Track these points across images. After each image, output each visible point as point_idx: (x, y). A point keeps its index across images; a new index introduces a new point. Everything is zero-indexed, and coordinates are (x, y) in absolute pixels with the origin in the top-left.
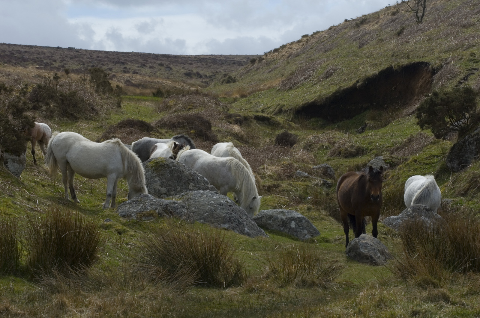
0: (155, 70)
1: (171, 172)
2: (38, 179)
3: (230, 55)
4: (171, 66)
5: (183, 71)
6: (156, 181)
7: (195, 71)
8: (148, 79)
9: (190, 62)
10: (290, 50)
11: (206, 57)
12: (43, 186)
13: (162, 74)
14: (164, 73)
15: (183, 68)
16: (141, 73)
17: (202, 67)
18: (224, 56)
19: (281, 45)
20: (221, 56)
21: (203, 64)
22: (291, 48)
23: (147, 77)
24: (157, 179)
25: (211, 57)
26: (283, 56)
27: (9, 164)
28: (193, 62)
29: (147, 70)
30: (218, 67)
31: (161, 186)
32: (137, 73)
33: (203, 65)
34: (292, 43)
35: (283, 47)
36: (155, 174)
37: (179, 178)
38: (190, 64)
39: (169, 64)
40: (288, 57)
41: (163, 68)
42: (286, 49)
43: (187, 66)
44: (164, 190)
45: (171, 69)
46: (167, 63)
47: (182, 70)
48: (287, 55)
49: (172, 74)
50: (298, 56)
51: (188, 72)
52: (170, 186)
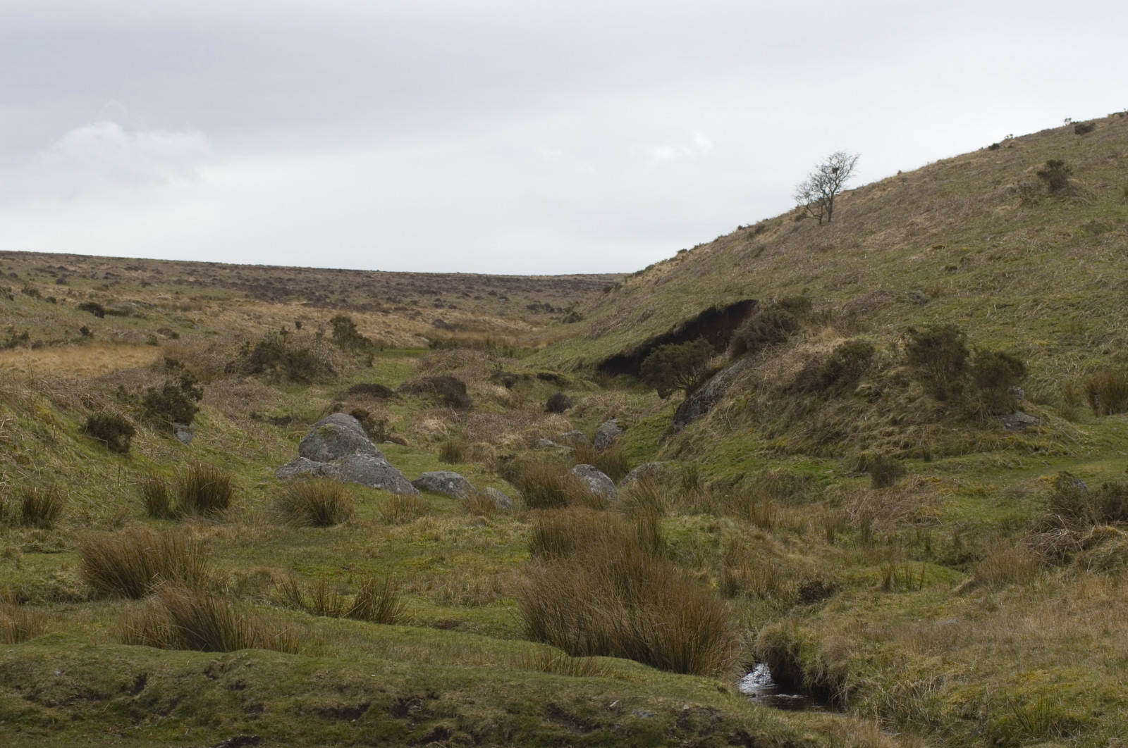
0: (484, 302)
1: (338, 438)
2: (212, 448)
3: (607, 274)
4: (509, 295)
5: (527, 303)
6: (324, 447)
7: (543, 302)
8: (470, 316)
9: (538, 288)
10: (658, 273)
11: (569, 278)
12: (215, 454)
13: (493, 308)
14: (495, 306)
15: (526, 297)
16: (462, 307)
17: (554, 296)
18: (597, 275)
19: (647, 265)
20: (593, 275)
21: (559, 290)
22: (660, 270)
23: (469, 314)
24: (325, 445)
25: (578, 278)
26: (649, 281)
27: (178, 433)
28: (543, 288)
29: (471, 303)
30: (580, 294)
31: (329, 452)
32: (455, 308)
33: (558, 292)
34: (663, 263)
35: (650, 268)
36: (323, 440)
37: (346, 444)
38: (539, 291)
39: (506, 292)
40: (656, 283)
41: (495, 299)
42: (654, 271)
43: (533, 295)
44: (331, 455)
45: (507, 299)
46: (503, 291)
47: (524, 301)
48: (654, 280)
49: (507, 308)
50: (668, 281)
51: (533, 303)
52: (338, 451)
